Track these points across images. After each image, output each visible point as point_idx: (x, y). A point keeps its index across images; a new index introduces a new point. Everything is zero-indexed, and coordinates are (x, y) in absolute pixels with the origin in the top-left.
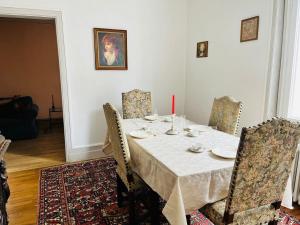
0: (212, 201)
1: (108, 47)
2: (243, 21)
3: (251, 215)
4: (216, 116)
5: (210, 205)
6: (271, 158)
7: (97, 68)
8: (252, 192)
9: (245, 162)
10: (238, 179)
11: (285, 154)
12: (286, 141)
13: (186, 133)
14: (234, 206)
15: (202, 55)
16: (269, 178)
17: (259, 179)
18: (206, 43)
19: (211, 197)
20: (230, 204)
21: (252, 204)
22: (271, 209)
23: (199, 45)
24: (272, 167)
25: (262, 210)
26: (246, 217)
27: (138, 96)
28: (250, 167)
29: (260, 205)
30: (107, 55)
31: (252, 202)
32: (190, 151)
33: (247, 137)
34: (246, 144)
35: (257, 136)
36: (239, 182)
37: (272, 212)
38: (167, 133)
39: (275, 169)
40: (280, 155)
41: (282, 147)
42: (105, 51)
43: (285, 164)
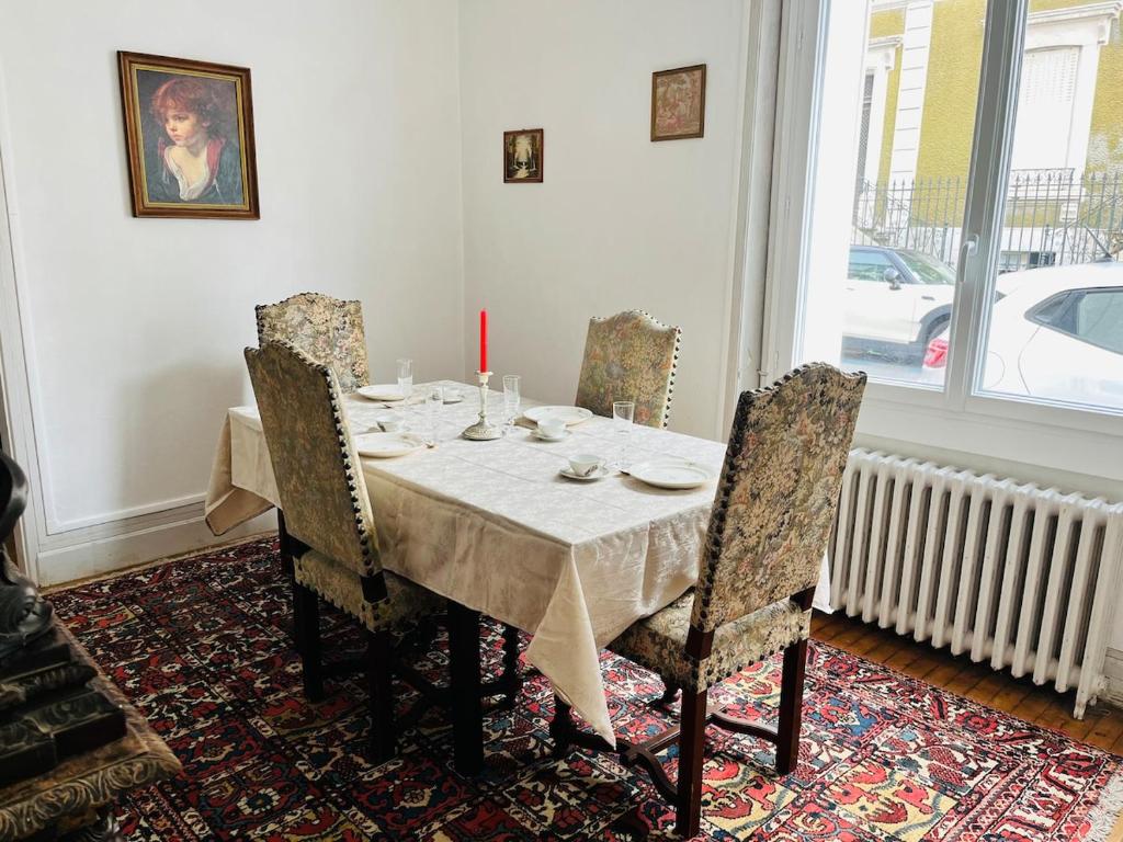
0: (649, 611)
1: (180, 127)
2: (656, 75)
3: (748, 630)
4: (600, 374)
5: (643, 622)
6: (797, 471)
7: (138, 211)
8: (754, 566)
9: (745, 483)
10: (728, 531)
11: (827, 457)
12: (829, 425)
13: (527, 432)
14: (716, 608)
15: (522, 173)
16: (791, 525)
17: (771, 528)
18: (536, 136)
19: (647, 598)
20: (706, 603)
21: (755, 600)
22: (793, 610)
23: (510, 138)
24: (800, 494)
25: (773, 614)
26: (738, 637)
27: (319, 314)
28: (755, 496)
29: (771, 600)
30: (175, 157)
31: (755, 593)
32: (564, 478)
33: (753, 416)
34: (750, 434)
35: (773, 415)
36: (731, 539)
37: (794, 619)
38: (465, 437)
39: (805, 500)
40: (817, 463)
41: (822, 443)
42: (170, 142)
43: (827, 487)
